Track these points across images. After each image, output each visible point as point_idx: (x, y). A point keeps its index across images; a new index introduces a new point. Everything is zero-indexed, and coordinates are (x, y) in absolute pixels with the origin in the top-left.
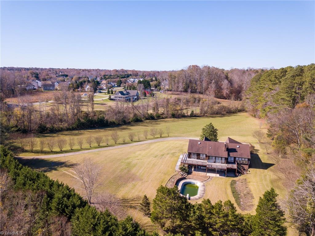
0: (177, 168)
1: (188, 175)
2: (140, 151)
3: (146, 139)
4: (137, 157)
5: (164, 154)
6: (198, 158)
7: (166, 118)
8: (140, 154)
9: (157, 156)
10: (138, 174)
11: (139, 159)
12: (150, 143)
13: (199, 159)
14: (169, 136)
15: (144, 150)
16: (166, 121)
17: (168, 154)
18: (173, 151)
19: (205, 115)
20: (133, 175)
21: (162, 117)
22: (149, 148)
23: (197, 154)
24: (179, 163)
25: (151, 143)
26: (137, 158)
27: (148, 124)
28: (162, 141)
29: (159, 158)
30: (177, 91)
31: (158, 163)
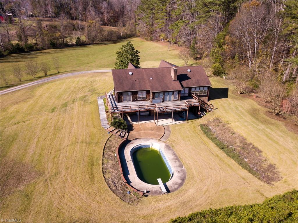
0: (106, 125)
1: (128, 132)
2: (17, 103)
3: (20, 81)
4: (14, 117)
5: (67, 102)
6: (135, 100)
7: (43, 49)
8: (18, 112)
9: (55, 108)
10: (27, 160)
11: (18, 123)
12: (30, 87)
13: (137, 100)
14: (58, 72)
15: (24, 101)
16: (45, 53)
17: (74, 101)
18: (80, 95)
19: (94, 42)
20: (14, 165)
21: (36, 48)
22: (33, 97)
23: (132, 92)
24: (103, 115)
25: (33, 87)
26: (13, 121)
27: (17, 59)
28: (52, 82)
29: (62, 113)
30: (46, 17)
31: (63, 122)
